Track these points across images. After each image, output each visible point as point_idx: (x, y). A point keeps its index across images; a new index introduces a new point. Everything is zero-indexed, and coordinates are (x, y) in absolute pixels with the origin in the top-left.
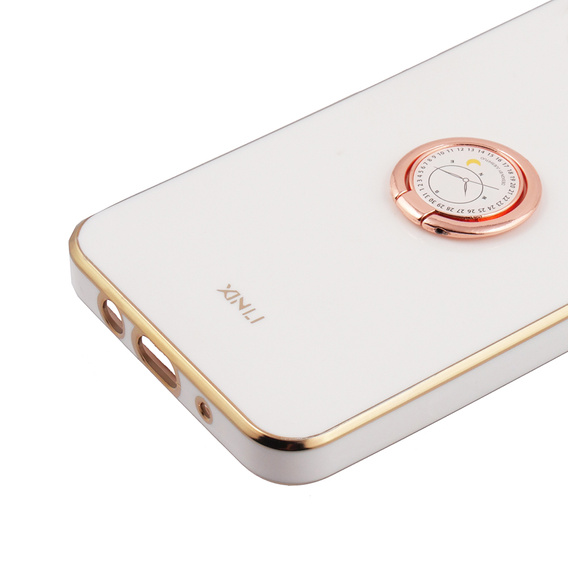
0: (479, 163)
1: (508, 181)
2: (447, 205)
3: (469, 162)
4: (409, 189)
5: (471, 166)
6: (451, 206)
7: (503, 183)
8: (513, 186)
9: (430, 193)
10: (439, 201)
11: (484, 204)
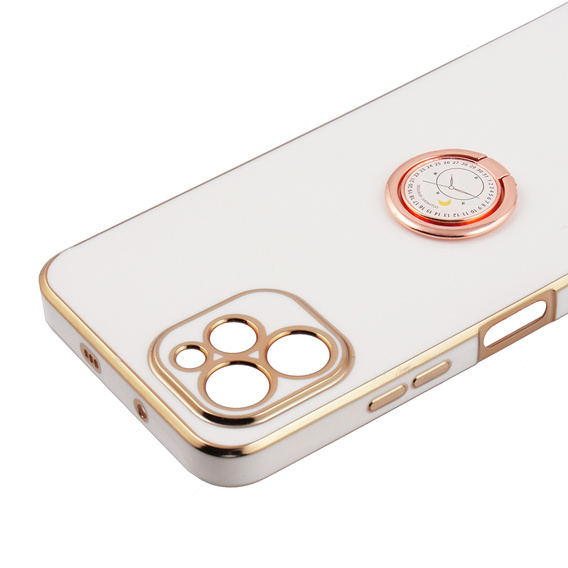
0: (440, 202)
1: (414, 189)
2: (467, 167)
3: (449, 202)
4: (501, 180)
5: (447, 199)
6: (464, 167)
7: (419, 186)
8: (411, 186)
9: (483, 177)
10: (474, 170)
11: (435, 169)
